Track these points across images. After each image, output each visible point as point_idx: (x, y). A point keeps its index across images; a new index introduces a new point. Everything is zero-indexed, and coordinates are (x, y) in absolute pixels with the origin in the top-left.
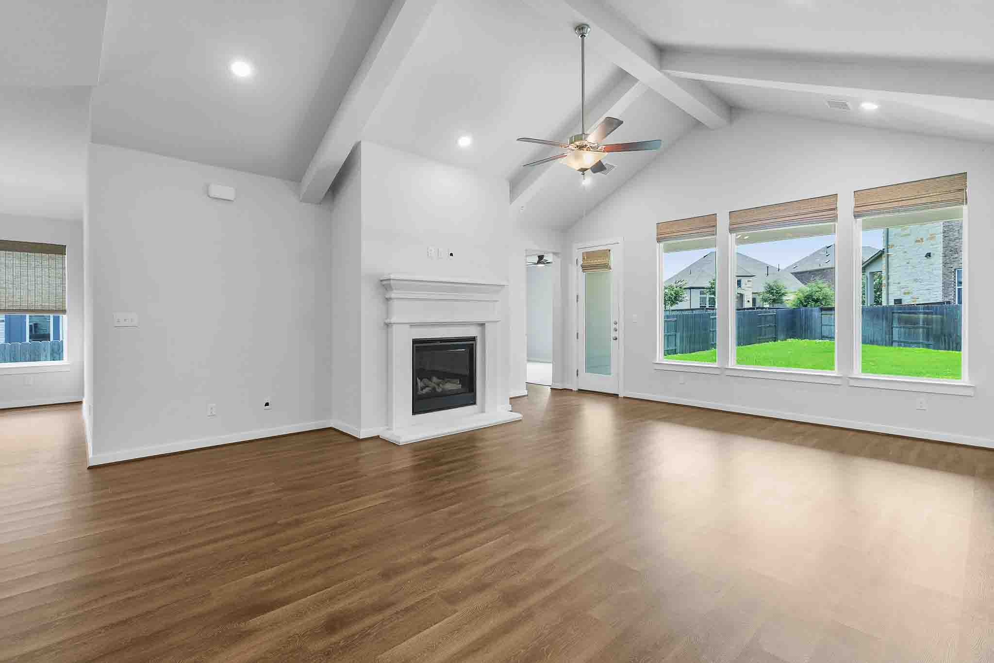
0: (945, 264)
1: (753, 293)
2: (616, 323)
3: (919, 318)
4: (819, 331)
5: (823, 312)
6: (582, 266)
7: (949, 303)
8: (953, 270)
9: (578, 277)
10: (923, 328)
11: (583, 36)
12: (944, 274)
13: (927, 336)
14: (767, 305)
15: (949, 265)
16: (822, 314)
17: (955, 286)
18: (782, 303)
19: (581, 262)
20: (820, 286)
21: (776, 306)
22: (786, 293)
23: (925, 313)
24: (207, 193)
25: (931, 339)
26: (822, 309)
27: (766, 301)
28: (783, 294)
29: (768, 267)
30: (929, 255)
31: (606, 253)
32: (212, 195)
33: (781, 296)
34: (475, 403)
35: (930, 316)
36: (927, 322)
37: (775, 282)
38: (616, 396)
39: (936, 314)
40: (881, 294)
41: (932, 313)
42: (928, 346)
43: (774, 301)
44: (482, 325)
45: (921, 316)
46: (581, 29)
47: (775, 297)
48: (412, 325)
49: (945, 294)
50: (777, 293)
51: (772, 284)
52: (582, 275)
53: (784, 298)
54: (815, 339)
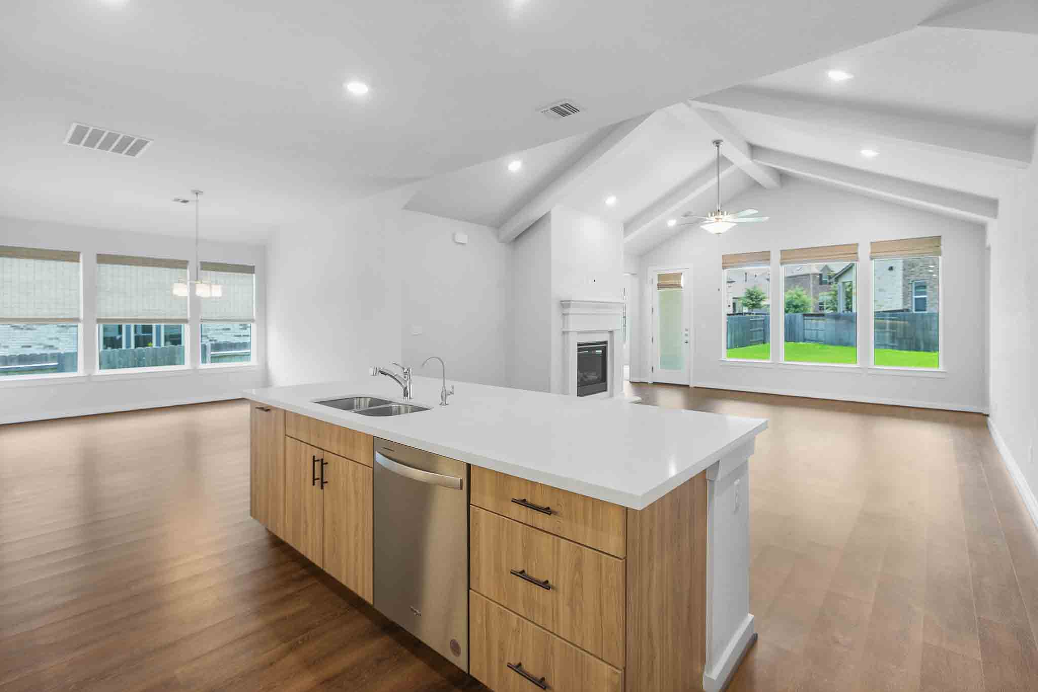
0: (905, 276)
1: (734, 298)
2: (687, 330)
3: (885, 324)
4: (801, 334)
5: (806, 318)
6: (658, 285)
7: (908, 310)
8: (911, 282)
9: (653, 294)
10: (890, 332)
11: (718, 146)
12: (904, 285)
13: (893, 338)
14: (745, 310)
15: (908, 278)
16: (804, 319)
17: (912, 296)
18: (760, 308)
19: (656, 282)
20: (800, 293)
21: (755, 311)
22: (764, 298)
23: (890, 319)
24: (454, 240)
25: (896, 341)
26: (805, 315)
27: (746, 305)
28: (762, 299)
29: (746, 274)
30: (891, 269)
31: (678, 276)
32: (458, 241)
33: (759, 301)
34: (606, 390)
35: (895, 322)
36: (893, 327)
37: (755, 287)
38: (688, 386)
39: (900, 320)
40: (851, 301)
41: (897, 320)
42: (893, 347)
43: (754, 306)
44: (611, 332)
45: (888, 322)
46: (717, 143)
47: (754, 302)
48: (579, 333)
49: (905, 303)
50: (756, 298)
51: (752, 290)
52: (657, 292)
53: (763, 303)
54: (798, 341)
